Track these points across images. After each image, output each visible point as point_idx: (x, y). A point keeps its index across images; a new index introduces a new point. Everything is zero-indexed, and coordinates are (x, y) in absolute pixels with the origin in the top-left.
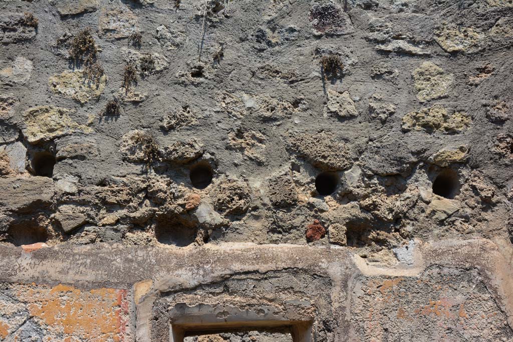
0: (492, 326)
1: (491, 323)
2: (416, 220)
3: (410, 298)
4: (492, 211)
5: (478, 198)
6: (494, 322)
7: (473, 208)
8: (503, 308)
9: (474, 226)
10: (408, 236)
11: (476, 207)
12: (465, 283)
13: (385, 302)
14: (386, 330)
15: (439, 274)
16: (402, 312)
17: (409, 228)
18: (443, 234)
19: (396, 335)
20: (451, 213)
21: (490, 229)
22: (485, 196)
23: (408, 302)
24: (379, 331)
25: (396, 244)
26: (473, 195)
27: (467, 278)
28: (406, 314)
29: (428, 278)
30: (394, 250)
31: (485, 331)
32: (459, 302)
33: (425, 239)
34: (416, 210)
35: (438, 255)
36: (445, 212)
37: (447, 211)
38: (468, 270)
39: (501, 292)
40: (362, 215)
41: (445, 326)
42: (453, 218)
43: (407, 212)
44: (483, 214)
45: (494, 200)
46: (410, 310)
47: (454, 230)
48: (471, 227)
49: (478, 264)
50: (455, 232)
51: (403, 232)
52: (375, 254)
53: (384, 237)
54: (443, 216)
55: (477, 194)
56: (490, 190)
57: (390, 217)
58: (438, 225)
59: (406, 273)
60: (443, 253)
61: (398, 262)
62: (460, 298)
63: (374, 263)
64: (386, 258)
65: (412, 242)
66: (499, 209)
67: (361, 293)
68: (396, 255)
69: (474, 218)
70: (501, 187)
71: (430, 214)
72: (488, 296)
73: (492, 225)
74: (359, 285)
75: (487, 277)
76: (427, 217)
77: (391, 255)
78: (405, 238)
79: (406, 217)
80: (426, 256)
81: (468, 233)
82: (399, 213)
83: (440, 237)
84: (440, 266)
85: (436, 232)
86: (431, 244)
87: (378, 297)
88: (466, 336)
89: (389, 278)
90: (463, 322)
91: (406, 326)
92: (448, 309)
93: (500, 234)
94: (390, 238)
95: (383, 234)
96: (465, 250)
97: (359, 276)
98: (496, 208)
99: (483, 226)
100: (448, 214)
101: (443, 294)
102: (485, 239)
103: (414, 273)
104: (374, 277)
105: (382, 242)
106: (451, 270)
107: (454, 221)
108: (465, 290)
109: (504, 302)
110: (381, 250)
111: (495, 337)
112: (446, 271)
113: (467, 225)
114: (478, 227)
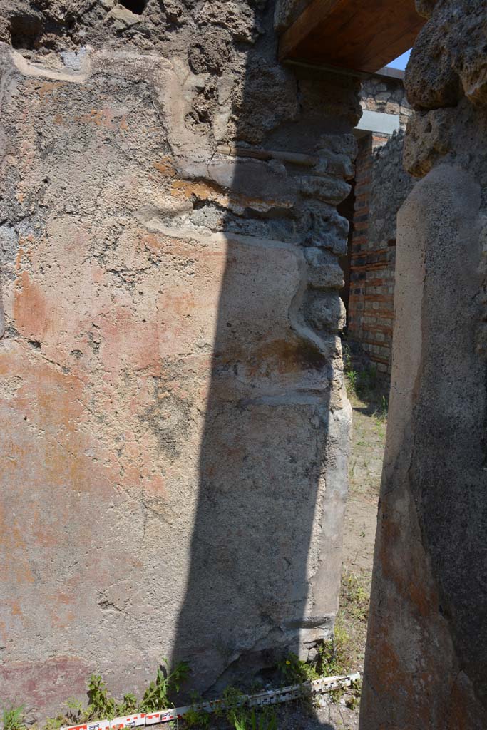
0: (151, 141)
1: (151, 138)
2: (91, 25)
3: (70, 104)
4: (177, 32)
5: (164, 15)
6: (153, 137)
7: (156, 25)
8: (165, 125)
9: (155, 44)
10: (79, 42)
11: (160, 24)
12: (131, 97)
13: (42, 105)
14: (40, 134)
15: (106, 83)
16: (59, 117)
17: (82, 33)
18: (119, 45)
19: (50, 140)
20: (130, 24)
21: (171, 49)
22: (171, 13)
23: (68, 108)
24: (32, 134)
25: (64, 47)
26: (159, 10)
27: (134, 92)
28: (65, 120)
29: (93, 86)
30: (62, 54)
31: (144, 145)
32: (121, 114)
33: (97, 47)
34: (92, 15)
35: (108, 65)
36: (124, 22)
37: (126, 20)
38: (137, 83)
39: (167, 109)
40: (32, 12)
41: (103, 137)
42: (132, 31)
43: (82, 15)
44: (166, 33)
45: (180, 19)
46: (68, 117)
47: (132, 44)
48: (150, 43)
49: (148, 78)
50: (133, 46)
51: (75, 36)
52: (41, 57)
53: (53, 39)
54: (122, 26)
55: (164, 10)
56: (176, 7)
57: (61, 17)
58: (115, 35)
59: (71, 79)
60: (114, 63)
61: (63, 67)
62: (123, 110)
63: (37, 64)
64: (51, 61)
65: (83, 48)
66: (184, 31)
67: (15, 92)
68: (62, 58)
69: (156, 35)
70: (190, 7)
71: (108, 22)
72: (152, 111)
73: (173, 46)
74: (14, 83)
75: (155, 93)
76: (104, 25)
77: (57, 59)
78: (77, 44)
79: (81, 22)
80: (94, 64)
81: (146, 49)
82: (72, 14)
83: (114, 47)
84: (107, 76)
85: (111, 42)
86: (104, 53)
87: (35, 100)
88: (123, 148)
89: (50, 80)
90: (123, 134)
91: (62, 132)
92: (109, 120)
93: (179, 56)
94: (60, 41)
95: (52, 36)
96: (139, 64)
97: (15, 73)
98: (181, 29)
99: (164, 45)
100: (127, 25)
101: (107, 104)
102: (162, 58)
103: (79, 79)
104: (33, 77)
105: (50, 45)
106: (119, 81)
107: (133, 34)
108: (130, 103)
109: (168, 119)
110: (48, 53)
111: (152, 151)
112: (113, 81)
113: (147, 41)
114: (158, 45)
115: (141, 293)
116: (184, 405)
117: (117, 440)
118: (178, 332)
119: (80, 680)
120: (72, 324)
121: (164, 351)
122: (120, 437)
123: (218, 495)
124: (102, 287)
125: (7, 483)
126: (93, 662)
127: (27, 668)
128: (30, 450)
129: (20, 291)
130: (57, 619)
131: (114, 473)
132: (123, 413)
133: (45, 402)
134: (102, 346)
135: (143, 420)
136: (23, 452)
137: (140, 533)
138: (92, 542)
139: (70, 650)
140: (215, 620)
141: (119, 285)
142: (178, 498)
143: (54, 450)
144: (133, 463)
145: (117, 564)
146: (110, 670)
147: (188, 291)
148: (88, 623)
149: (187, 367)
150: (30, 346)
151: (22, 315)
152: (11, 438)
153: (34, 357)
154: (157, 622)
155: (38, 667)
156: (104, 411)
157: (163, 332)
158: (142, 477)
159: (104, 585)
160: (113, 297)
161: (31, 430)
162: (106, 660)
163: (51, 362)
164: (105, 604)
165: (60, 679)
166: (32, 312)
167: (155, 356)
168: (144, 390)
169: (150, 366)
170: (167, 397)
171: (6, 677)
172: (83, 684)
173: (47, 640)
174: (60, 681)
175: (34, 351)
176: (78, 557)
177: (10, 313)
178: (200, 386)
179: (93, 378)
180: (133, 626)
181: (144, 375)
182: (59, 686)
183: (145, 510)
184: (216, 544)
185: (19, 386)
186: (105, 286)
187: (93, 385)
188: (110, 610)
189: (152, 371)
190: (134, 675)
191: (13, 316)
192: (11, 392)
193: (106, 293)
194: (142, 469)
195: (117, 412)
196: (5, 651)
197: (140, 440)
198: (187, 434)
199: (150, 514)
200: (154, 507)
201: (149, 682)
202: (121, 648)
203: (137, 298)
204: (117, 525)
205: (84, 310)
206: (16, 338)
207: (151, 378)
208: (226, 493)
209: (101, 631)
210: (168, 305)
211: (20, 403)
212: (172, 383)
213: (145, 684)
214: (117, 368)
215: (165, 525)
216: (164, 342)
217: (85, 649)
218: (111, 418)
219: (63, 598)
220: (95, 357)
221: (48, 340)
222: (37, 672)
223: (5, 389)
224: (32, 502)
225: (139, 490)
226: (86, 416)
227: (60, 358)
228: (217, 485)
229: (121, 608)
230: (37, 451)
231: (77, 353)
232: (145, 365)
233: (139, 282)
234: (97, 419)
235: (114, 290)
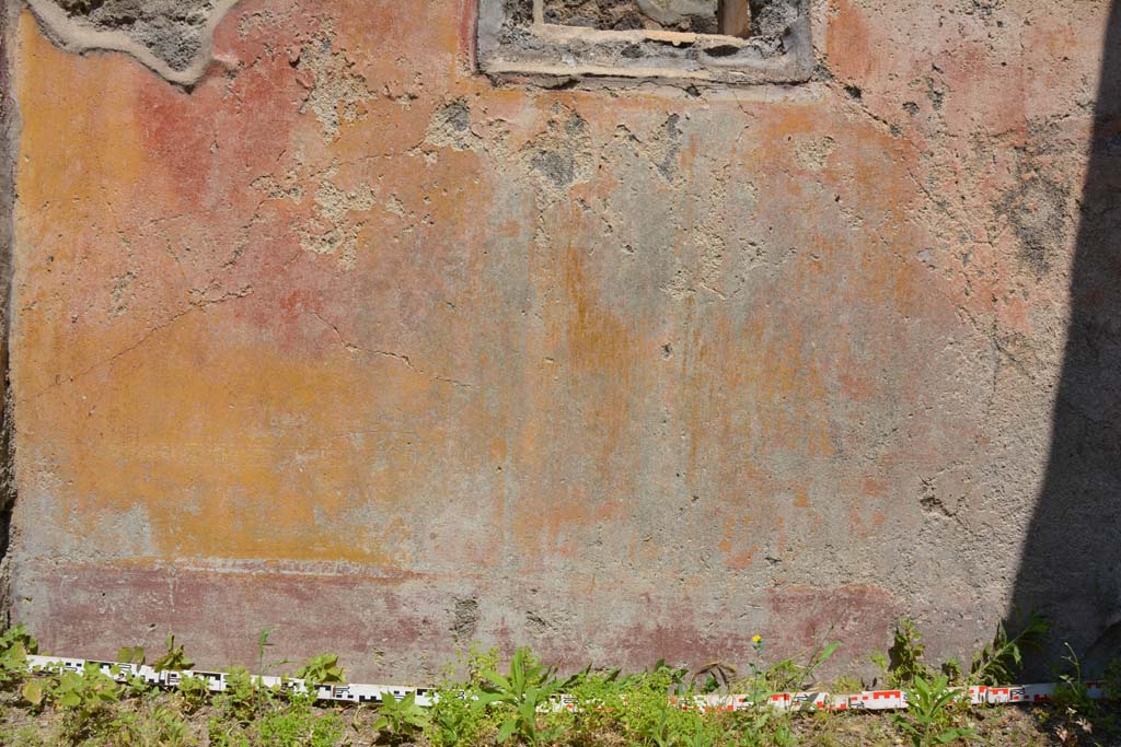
115: (1000, 24)
116: (1057, 191)
117: (963, 239)
118: (1051, 84)
119: (881, 628)
120: (904, 66)
121: (1032, 109)
122: (968, 236)
123: (1103, 337)
124: (946, 13)
125: (807, 295)
126: (903, 600)
127: (808, 599)
128: (842, 247)
129: (835, 16)
130: (858, 521)
131: (957, 289)
132: (973, 200)
133: (865, 176)
134: (945, 99)
135: (999, 213)
136: (831, 249)
137: (988, 389)
138: (921, 396)
139: (872, 575)
140: (1087, 547)
141: (970, 10)
142: (1046, 337)
143: (875, 249)
144: (984, 276)
145: (952, 438)
146: (925, 617)
147: (1065, 22)
148: (902, 531)
149: (1062, 135)
150: (847, 94)
151: (837, 49)
152: (815, 227)
153: (852, 110)
154: (1002, 542)
155: (823, 598)
156: (944, 194)
157: (1029, 81)
158: (995, 300)
159: (930, 469)
160: (961, 28)
161: (844, 217)
162: (921, 599)
163: (875, 118)
164: (931, 502)
165: (852, 623)
166: (851, 45)
167: (1018, 117)
168: (1001, 166)
169: (1012, 131)
170: (1033, 179)
171: (777, 609)
172: (884, 636)
173: (839, 555)
174: (851, 625)
175: (853, 102)
176: (899, 420)
177: (821, 46)
178: (1080, 164)
179: (932, 145)
180: (965, 545)
181: (1002, 144)
182: (851, 634)
183: (997, 352)
184: (1097, 418)
185: (830, 151)
186: (952, 12)
187: (932, 155)
188: (936, 513)
189: (1013, 139)
190: (959, 629)
191: (825, 51)
192: (818, 160)
193: (952, 21)
194: (996, 287)
195: (963, 198)
196: (780, 566)
197: (995, 241)
198: (1061, 237)
199: (1005, 359)
200: (1010, 349)
201: (981, 644)
202: (945, 580)
203: (994, 30)
204: (957, 373)
205: (921, 45)
206: (828, 82)
207: (1012, 148)
208: (1114, 336)
209: (919, 547)
210: (1037, 42)
211: (831, 176)
212: (1042, 158)
213: (976, 646)
214: (966, 131)
215: (1025, 379)
216: (1030, 96)
217: (893, 577)
218: (956, 206)
219: (871, 487)
220: (934, 113)
221: (872, 86)
222: (820, 606)
223: (810, 155)
224: (841, 327)
225: (990, 319)
226: (922, 201)
227: (887, 113)
228: (1101, 320)
229: (952, 511)
230: (852, 249)
231: (911, 106)
232: (1005, 130)
233: (997, 7)
234: (936, 207)
235: (963, 18)
